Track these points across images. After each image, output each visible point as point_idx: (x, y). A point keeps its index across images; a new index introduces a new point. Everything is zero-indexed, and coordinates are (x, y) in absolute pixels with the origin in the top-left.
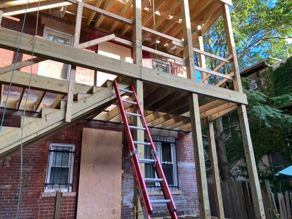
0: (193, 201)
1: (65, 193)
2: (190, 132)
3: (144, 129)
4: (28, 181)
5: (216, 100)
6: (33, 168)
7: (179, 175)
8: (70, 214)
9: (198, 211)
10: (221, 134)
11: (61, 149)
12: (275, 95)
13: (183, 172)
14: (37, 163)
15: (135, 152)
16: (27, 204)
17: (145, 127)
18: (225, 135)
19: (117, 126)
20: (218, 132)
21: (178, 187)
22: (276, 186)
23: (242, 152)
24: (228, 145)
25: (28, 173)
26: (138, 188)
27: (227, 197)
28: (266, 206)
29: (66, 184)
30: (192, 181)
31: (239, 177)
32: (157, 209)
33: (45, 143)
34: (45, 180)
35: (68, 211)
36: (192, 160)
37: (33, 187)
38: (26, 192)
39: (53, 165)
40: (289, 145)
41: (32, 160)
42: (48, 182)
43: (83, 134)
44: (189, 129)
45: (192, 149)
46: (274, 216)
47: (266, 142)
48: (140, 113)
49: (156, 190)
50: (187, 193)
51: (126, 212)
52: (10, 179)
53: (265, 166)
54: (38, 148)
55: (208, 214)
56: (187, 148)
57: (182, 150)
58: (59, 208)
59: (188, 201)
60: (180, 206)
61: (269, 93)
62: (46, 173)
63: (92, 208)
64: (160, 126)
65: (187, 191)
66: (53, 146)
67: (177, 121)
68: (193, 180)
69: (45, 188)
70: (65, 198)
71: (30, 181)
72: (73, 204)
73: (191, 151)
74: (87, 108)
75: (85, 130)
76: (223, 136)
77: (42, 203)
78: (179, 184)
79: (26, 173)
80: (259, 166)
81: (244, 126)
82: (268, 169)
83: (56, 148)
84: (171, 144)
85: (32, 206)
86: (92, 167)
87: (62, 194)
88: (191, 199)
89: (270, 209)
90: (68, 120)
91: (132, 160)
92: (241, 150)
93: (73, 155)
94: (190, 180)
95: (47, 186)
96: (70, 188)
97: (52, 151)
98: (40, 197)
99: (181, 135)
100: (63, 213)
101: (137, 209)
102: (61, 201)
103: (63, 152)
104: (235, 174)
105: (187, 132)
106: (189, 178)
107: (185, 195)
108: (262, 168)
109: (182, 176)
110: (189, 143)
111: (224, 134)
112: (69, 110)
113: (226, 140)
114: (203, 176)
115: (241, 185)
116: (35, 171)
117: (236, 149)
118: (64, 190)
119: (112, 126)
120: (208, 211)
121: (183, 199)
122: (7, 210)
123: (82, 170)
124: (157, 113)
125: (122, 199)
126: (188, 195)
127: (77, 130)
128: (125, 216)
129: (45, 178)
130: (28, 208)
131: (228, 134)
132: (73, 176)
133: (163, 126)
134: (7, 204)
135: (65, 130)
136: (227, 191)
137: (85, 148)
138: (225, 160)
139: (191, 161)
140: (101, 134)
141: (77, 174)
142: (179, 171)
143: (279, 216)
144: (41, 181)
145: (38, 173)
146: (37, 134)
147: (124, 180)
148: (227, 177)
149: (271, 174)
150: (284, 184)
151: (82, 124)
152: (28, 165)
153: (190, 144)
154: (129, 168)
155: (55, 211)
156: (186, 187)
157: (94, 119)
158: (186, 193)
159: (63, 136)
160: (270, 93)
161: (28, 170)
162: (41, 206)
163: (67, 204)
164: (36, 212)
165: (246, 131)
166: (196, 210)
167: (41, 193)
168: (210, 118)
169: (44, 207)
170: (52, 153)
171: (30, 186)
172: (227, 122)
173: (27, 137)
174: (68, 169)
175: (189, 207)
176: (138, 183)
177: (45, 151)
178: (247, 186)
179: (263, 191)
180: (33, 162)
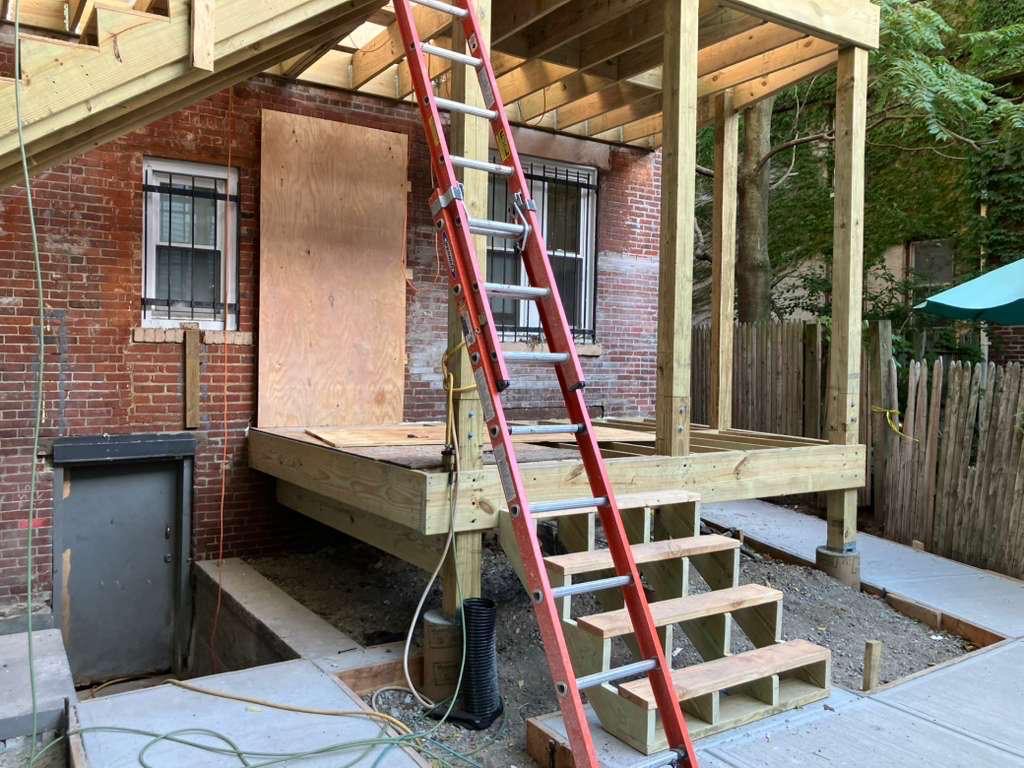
0: (638, 378)
1: (214, 332)
2: (653, 151)
3: (493, 114)
4: (81, 287)
5: (765, 22)
6: (93, 244)
7: (598, 295)
8: (237, 398)
9: (649, 408)
10: (761, 165)
11: (188, 184)
12: (982, 26)
13: (614, 287)
14: (102, 227)
15: (457, 192)
16: (89, 359)
17: (494, 107)
18: (773, 170)
19: (387, 110)
20: (753, 158)
21: (592, 334)
22: (908, 344)
23: (822, 235)
24: (777, 208)
25: (75, 260)
26: (462, 313)
27: (749, 371)
28: (865, 398)
29: (216, 306)
30: (639, 318)
31: (798, 311)
32: (520, 395)
33: (122, 158)
34: (141, 287)
35: (230, 389)
36: (647, 247)
37: (100, 309)
38: (78, 323)
39: (161, 240)
40: (983, 213)
41: (85, 216)
42: (151, 294)
43: (263, 134)
44: (651, 139)
45: (652, 211)
46: (886, 428)
47: (908, 203)
48: (477, 53)
49: (521, 341)
50: (621, 353)
51: (419, 400)
52: (13, 278)
53: (890, 279)
54: (100, 173)
55: (683, 409)
56: (637, 208)
57: (617, 212)
58: (198, 378)
59: (620, 378)
60: (595, 390)
61: (962, 19)
62: (139, 263)
63: (310, 385)
64: (545, 120)
65: (622, 346)
66: (154, 171)
67: (611, 102)
68: (645, 313)
69: (143, 312)
70: (214, 347)
71: (87, 288)
72: (244, 369)
73: (648, 216)
74: (272, 19)
75: (269, 116)
76: (766, 173)
77: (138, 360)
78: (597, 325)
79: (70, 261)
80: (871, 278)
81: (849, 133)
82: (896, 289)
83: (167, 181)
84: (582, 190)
85: (106, 368)
86: (303, 253)
87: (202, 334)
88: (631, 372)
89: (877, 409)
90: (205, 61)
91: (445, 221)
92: (822, 227)
93: (232, 209)
94: (633, 312)
95: (147, 307)
96: (231, 318)
97: (152, 189)
98: (130, 340)
99: (621, 159)
100: (212, 394)
101: (457, 384)
102: (202, 357)
103: (194, 193)
104: (787, 303)
105: (644, 151)
106: (632, 307)
107: (613, 360)
108: (879, 285)
109: (610, 299)
110: (646, 189)
111: (771, 169)
112: (203, 21)
113: (774, 187)
114: (683, 293)
115: (801, 336)
116: (101, 256)
117: (802, 223)
118: (210, 325)
119: (371, 109)
120: (682, 399)
121: (607, 372)
122: (19, 377)
123: (266, 261)
124: (542, 67)
125: (406, 362)
126: (623, 360)
127: (239, 118)
128: (418, 413)
129: (140, 281)
130: (94, 372)
131: (785, 169)
132: (238, 280)
133: (558, 122)
134: (18, 358)
135: (197, 115)
136: (753, 354)
137: (273, 184)
138: (760, 253)
139: (644, 250)
140: (330, 137)
141: (251, 272)
142: (599, 282)
143: (901, 430)
144: (125, 288)
145: (113, 262)
146: (90, 110)
147: (413, 301)
148: (760, 309)
149: (902, 305)
150: (936, 338)
151: (258, 96)
152: (71, 234)
153: (649, 192)
154: (430, 265)
155: (185, 387)
156: (618, 335)
157: (301, 77)
158: (615, 353)
159: (190, 136)
160: (966, 17)
161: (76, 250)
162: (137, 369)
163: (223, 367)
164: (123, 386)
165: (851, 150)
166: (644, 406)
167: (131, 329)
168: (732, 100)
169: (147, 371)
170: (156, 195)
171: (91, 305)
172: (788, 126)
173: (52, 115)
174: (217, 254)
175: (621, 396)
176: (464, 298)
177: (127, 185)
178: (819, 339)
179: (867, 354)
180: (88, 225)
